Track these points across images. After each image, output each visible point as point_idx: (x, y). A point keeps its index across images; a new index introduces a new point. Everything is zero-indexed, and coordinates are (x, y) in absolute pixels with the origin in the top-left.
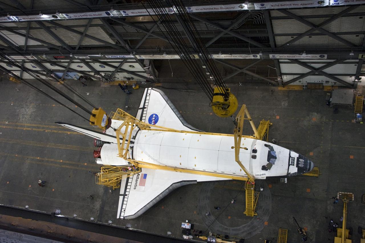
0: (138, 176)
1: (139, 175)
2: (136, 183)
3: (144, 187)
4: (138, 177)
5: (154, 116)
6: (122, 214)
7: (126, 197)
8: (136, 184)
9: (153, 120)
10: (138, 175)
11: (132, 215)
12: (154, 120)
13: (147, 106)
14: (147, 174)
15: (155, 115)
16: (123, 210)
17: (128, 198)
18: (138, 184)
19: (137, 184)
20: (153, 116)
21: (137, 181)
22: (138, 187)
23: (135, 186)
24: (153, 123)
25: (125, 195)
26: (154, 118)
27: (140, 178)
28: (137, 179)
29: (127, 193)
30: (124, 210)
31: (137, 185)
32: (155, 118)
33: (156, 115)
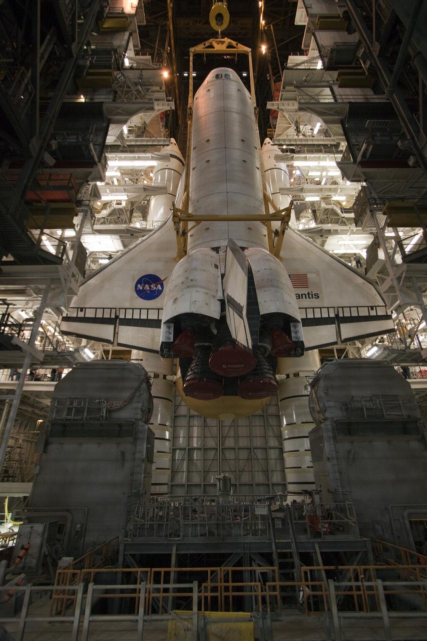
2: (304, 296)
3: (309, 276)
6: (381, 311)
7: (341, 315)
8: (307, 295)
9: (150, 287)
11: (376, 289)
12: (150, 284)
13: (113, 311)
15: (139, 285)
16: (373, 313)
17: (343, 307)
18: (305, 291)
19: (306, 293)
20: (141, 288)
22: (311, 289)
23: (310, 296)
24: (159, 286)
25: (338, 320)
26: (147, 285)
29: (332, 315)
30: (372, 308)
31: (309, 294)
32: (146, 283)
33: (139, 282)
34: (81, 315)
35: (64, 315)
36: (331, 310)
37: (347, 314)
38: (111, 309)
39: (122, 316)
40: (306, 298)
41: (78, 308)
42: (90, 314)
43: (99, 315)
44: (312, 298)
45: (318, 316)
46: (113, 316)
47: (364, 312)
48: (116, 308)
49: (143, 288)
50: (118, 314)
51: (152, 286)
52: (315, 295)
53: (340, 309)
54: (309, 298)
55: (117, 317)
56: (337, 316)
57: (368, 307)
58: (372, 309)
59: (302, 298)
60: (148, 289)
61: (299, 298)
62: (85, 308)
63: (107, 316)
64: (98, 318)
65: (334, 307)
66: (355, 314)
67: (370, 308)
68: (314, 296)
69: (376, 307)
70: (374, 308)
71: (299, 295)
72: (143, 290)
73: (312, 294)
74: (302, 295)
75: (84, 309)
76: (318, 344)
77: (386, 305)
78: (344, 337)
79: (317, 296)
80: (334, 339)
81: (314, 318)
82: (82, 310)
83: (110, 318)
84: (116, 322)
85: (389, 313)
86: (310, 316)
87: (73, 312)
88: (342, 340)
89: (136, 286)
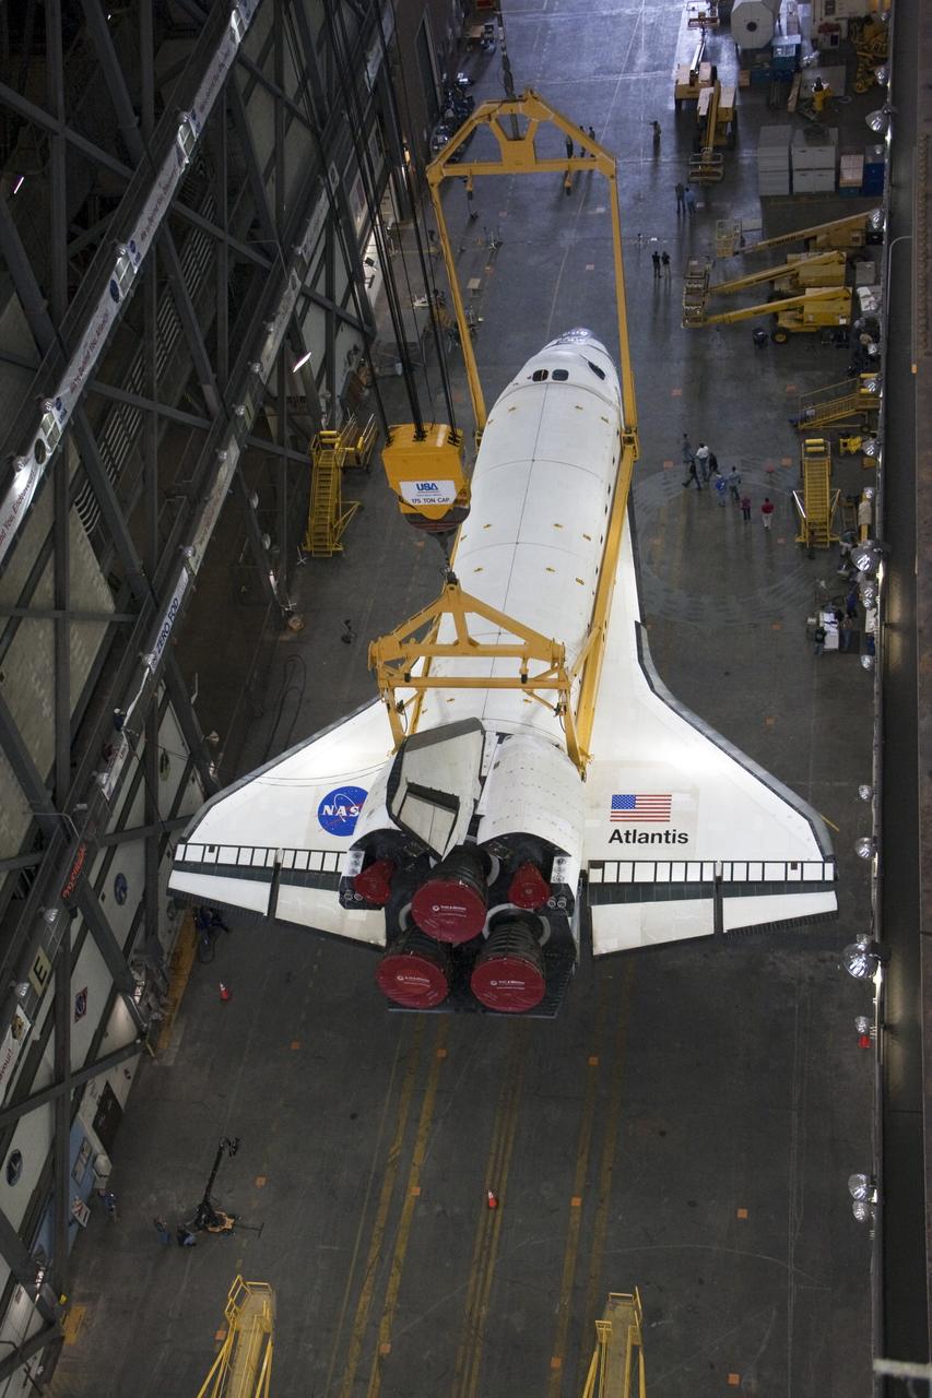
0: (624, 838)
1: (617, 831)
2: (657, 838)
3: (675, 797)
4: (628, 834)
5: (328, 810)
6: (813, 873)
7: (727, 878)
8: (664, 837)
9: (348, 812)
10: (620, 838)
11: (812, 827)
12: (348, 806)
13: (272, 853)
14: (615, 797)
15: (327, 807)
16: (794, 876)
17: (732, 862)
18: (661, 828)
19: (663, 833)
20: (330, 813)
21: (647, 838)
22: (675, 825)
23: (670, 838)
25: (718, 890)
26: (343, 808)
27: (630, 827)
28: (637, 837)
29: (708, 877)
31: (667, 834)
32: (340, 803)
33: (328, 800)
34: (210, 858)
35: (179, 857)
36: (708, 868)
37: (740, 876)
38: (268, 849)
39: (287, 864)
40: (660, 842)
41: (205, 845)
42: (227, 857)
43: (244, 861)
44: (674, 842)
45: (678, 877)
46: (270, 864)
47: (775, 874)
48: (276, 849)
49: (335, 812)
50: (279, 861)
51: (352, 810)
52: (680, 836)
53: (727, 867)
54: (667, 841)
55: (277, 865)
56: (719, 879)
57: (786, 862)
58: (795, 866)
59: (652, 841)
60: (345, 814)
61: (647, 841)
62: (219, 846)
63: (259, 861)
64: (242, 866)
65: (714, 862)
66: (755, 876)
67: (789, 865)
68: (677, 839)
69: (802, 863)
70: (799, 865)
71: (647, 835)
72: (335, 817)
73: (674, 835)
74: (653, 835)
75: (216, 848)
76: (674, 939)
77: (826, 860)
78: (728, 926)
79: (684, 839)
80: (709, 930)
81: (670, 883)
82: (212, 850)
83: (265, 868)
84: (276, 876)
85: (829, 876)
86: (663, 877)
87: (194, 855)
88: (725, 931)
89: (321, 809)
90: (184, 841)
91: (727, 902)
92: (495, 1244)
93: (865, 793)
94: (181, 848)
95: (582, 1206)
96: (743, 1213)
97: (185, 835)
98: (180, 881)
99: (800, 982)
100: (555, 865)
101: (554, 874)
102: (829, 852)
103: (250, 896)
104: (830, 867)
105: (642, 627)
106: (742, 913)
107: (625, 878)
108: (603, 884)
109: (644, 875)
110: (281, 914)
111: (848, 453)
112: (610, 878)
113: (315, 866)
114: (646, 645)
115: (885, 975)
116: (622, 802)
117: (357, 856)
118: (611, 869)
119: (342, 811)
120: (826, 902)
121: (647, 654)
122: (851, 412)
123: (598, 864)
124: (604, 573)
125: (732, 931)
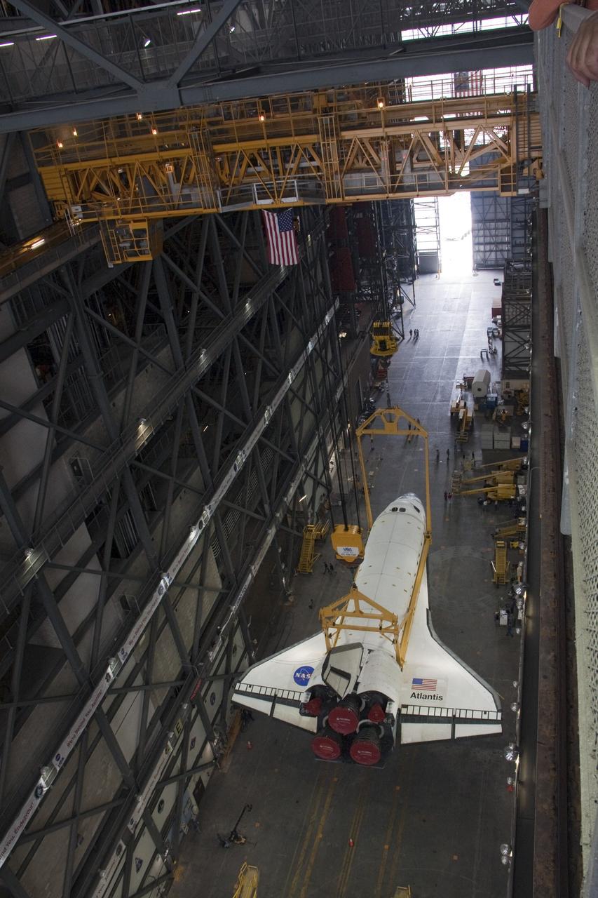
1: (414, 693)
4: (418, 695)
5: (298, 675)
6: (493, 716)
7: (457, 716)
9: (306, 676)
10: (415, 696)
11: (493, 697)
12: (306, 674)
13: (274, 690)
14: (414, 679)
16: (485, 717)
17: (460, 710)
18: (432, 693)
19: (432, 695)
21: (426, 697)
22: (437, 692)
25: (454, 720)
26: (304, 675)
27: (420, 692)
28: (422, 696)
29: (450, 715)
31: (434, 696)
32: (302, 672)
33: (298, 671)
34: (249, 690)
35: (237, 688)
36: (450, 711)
37: (463, 716)
38: (272, 688)
39: (279, 695)
40: (431, 699)
41: (247, 685)
42: (256, 690)
43: (263, 692)
44: (437, 699)
45: (438, 714)
46: (273, 695)
47: (477, 715)
48: (276, 689)
49: (300, 676)
52: (439, 697)
53: (458, 711)
54: (434, 699)
55: (276, 695)
56: (454, 716)
57: (482, 711)
58: (485, 713)
59: (428, 698)
62: (253, 685)
63: (268, 693)
64: (262, 694)
65: (453, 709)
66: (469, 716)
69: (488, 712)
72: (300, 678)
73: (437, 696)
74: (429, 696)
76: (435, 739)
77: (498, 711)
78: (457, 735)
79: (441, 698)
80: (449, 737)
81: (434, 716)
82: (250, 687)
83: (270, 696)
84: (274, 699)
85: (499, 718)
86: (431, 714)
87: (243, 688)
88: (455, 738)
89: (295, 675)
90: (240, 682)
91: (457, 726)
92: (351, 861)
93: (515, 684)
94: (238, 684)
95: (389, 849)
96: (455, 858)
97: (240, 679)
98: (236, 698)
99: (485, 761)
100: (388, 705)
101: (387, 709)
102: (499, 708)
103: (264, 707)
104: (500, 714)
105: (429, 611)
106: (463, 731)
107: (416, 713)
108: (407, 715)
109: (424, 712)
110: (276, 715)
111: (513, 548)
112: (410, 712)
113: (291, 697)
114: (430, 618)
115: (520, 760)
116: (417, 681)
117: (308, 695)
118: (410, 708)
119: (304, 676)
120: (497, 729)
121: (430, 622)
122: (515, 532)
123: (406, 706)
124: (415, 589)
125: (458, 738)
